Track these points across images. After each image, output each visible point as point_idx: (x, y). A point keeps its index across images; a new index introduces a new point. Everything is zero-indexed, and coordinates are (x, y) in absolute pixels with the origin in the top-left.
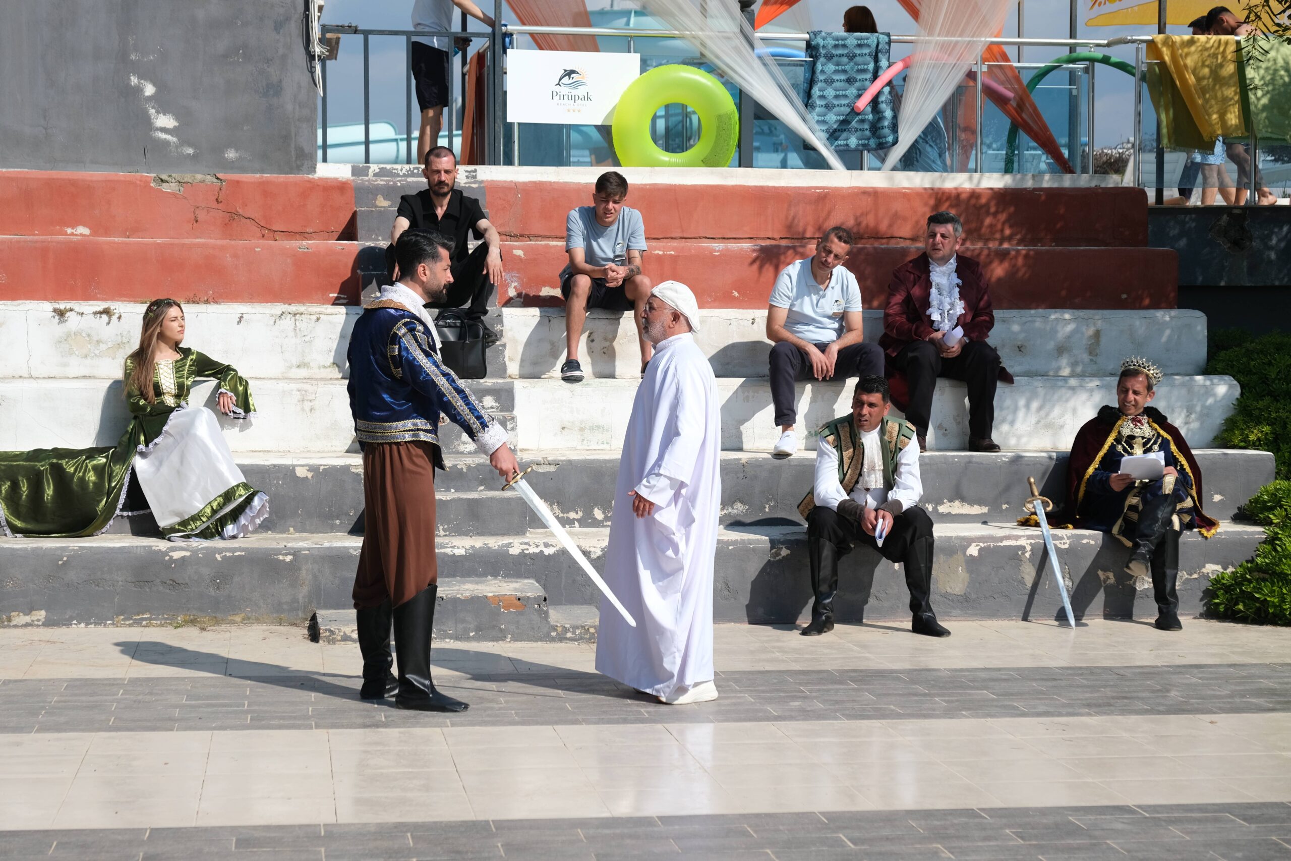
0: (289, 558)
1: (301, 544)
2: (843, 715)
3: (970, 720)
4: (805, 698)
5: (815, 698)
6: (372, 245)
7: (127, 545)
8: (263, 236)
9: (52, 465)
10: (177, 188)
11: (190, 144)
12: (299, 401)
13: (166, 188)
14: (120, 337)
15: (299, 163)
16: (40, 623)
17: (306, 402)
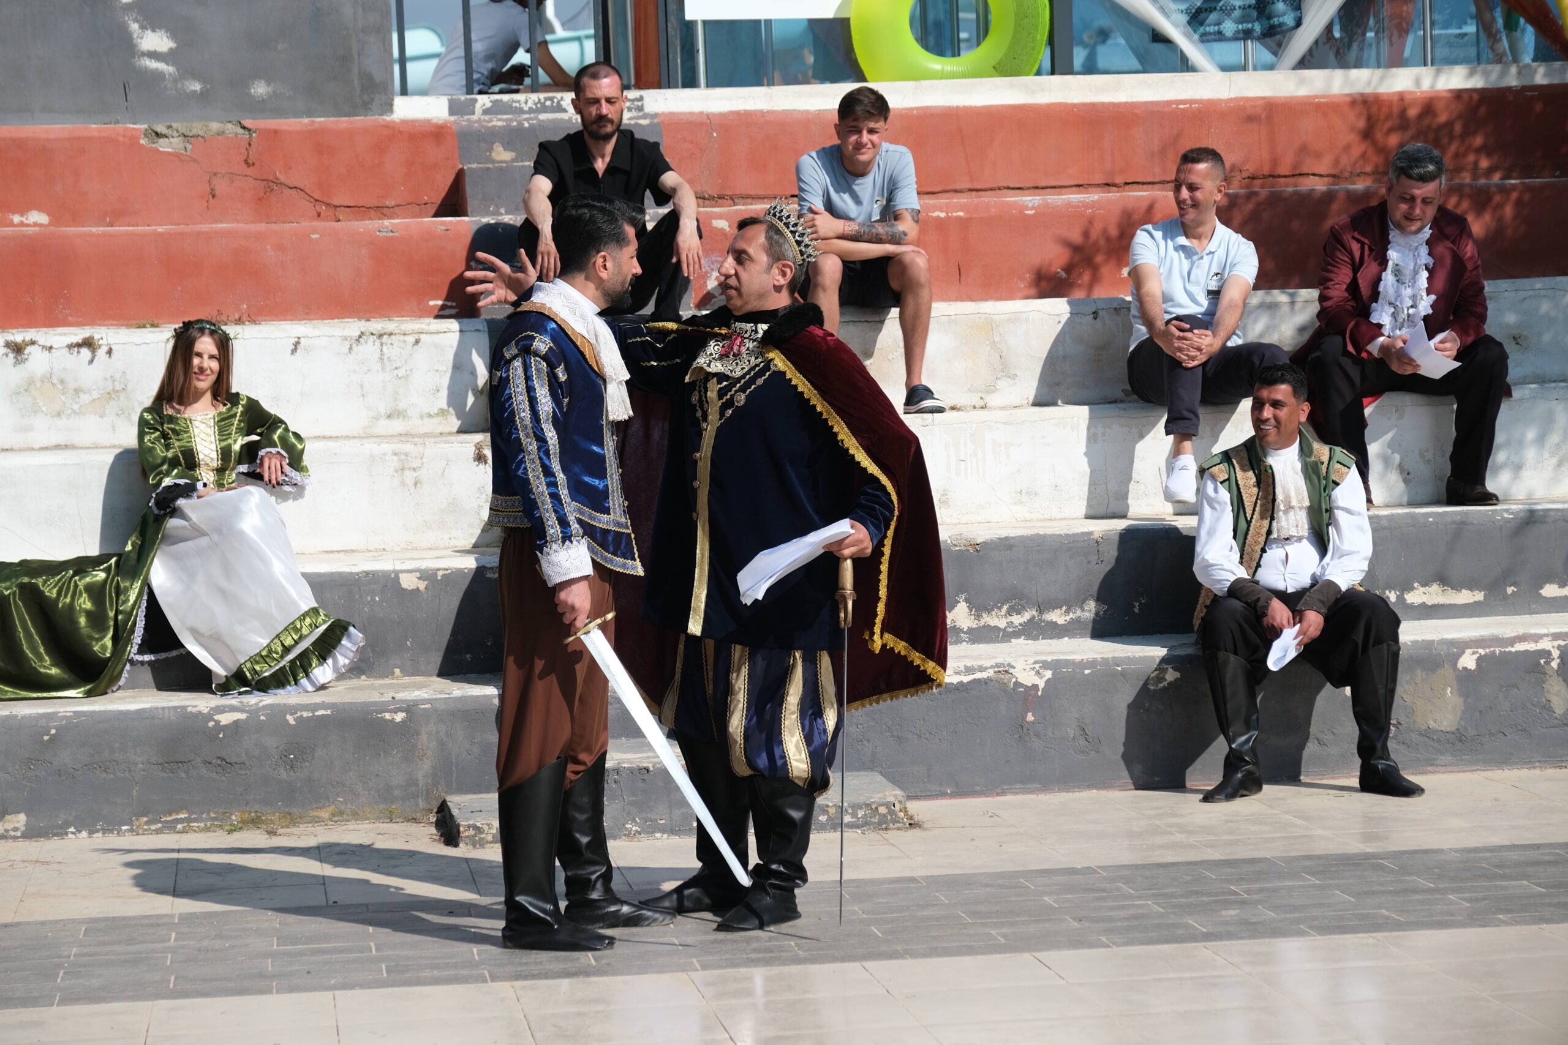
0: (399, 717)
1: (417, 693)
2: (1311, 927)
3: (1514, 928)
4: (1243, 903)
5: (1260, 902)
6: (492, 222)
7: (147, 706)
8: (319, 215)
9: (22, 587)
10: (182, 146)
11: (196, 76)
12: (396, 471)
13: (164, 146)
14: (110, 383)
15: (366, 98)
16: (19, 834)
17: (407, 472)
